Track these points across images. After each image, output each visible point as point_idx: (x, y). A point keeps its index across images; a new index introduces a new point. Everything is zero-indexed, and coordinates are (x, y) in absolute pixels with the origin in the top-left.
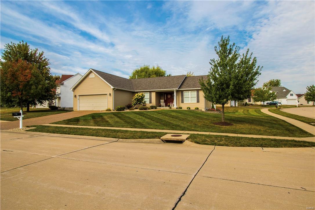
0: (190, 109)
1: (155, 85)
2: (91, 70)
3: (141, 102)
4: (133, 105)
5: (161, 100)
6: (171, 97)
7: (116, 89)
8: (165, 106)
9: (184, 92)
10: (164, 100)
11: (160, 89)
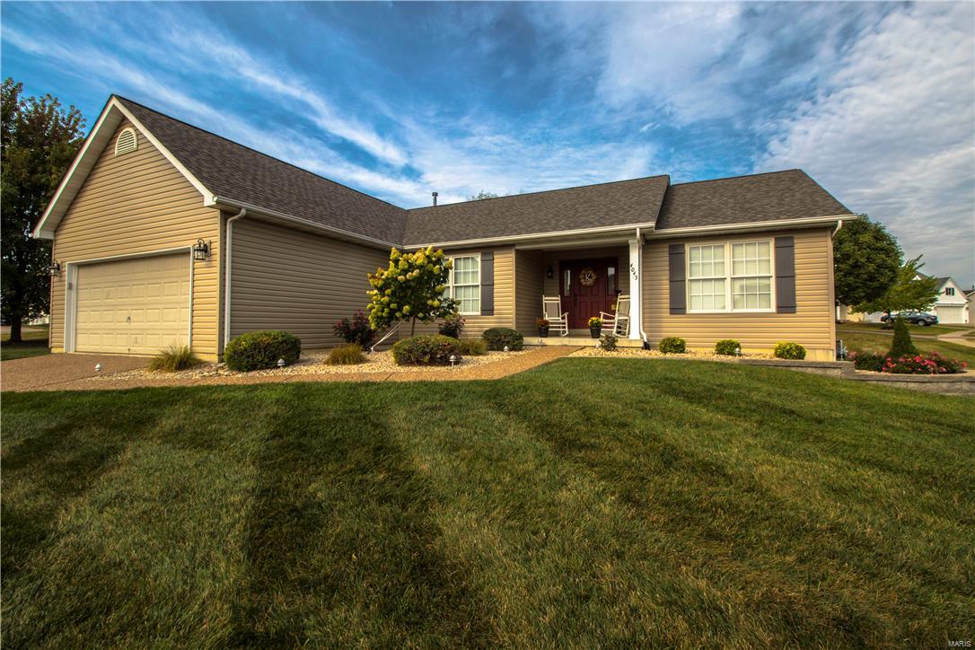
1: (514, 218)
2: (115, 102)
3: (422, 303)
5: (547, 300)
6: (597, 279)
7: (243, 212)
8: (567, 329)
9: (687, 247)
10: (559, 298)
11: (541, 231)
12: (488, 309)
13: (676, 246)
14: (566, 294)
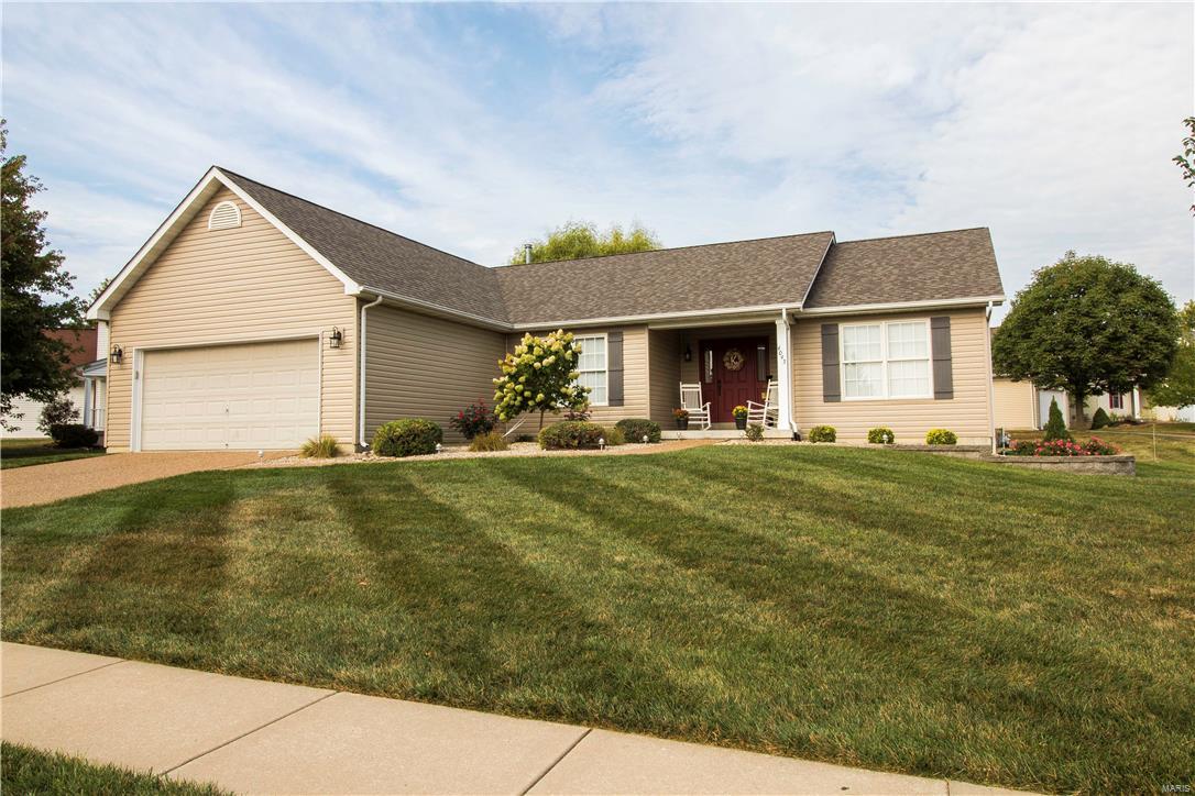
0: (891, 440)
1: (644, 289)
2: (215, 173)
3: (554, 392)
4: (502, 416)
5: (684, 388)
6: (744, 363)
7: (380, 299)
8: (709, 422)
9: (842, 327)
10: (699, 386)
11: (679, 309)
12: (616, 398)
13: (829, 325)
14: (708, 381)
